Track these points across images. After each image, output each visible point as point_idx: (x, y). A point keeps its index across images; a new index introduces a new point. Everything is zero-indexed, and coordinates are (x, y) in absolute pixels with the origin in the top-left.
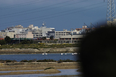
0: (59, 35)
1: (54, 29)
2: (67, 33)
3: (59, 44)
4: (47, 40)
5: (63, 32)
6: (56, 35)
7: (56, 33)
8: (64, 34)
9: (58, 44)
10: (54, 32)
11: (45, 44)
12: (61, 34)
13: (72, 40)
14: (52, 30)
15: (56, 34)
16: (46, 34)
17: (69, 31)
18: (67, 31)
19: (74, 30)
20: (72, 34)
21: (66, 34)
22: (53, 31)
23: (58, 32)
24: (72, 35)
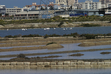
0: (10, 12)
1: (4, 6)
2: (17, 10)
3: (18, 20)
4: (3, 16)
5: (14, 9)
6: (7, 12)
7: (7, 10)
8: (15, 11)
9: (16, 20)
10: (5, 9)
11: (4, 20)
12: (12, 11)
13: (27, 16)
14: (3, 7)
15: (7, 11)
17: (19, 8)
18: (17, 8)
19: (24, 7)
20: (28, 10)
21: (16, 11)
22: (4, 8)
23: (9, 9)
24: (27, 11)
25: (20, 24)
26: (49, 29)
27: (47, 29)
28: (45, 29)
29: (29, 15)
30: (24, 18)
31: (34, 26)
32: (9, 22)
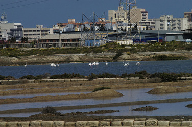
0: (29, 34)
1: (20, 24)
2: (42, 31)
3: (44, 49)
4: (17, 42)
5: (37, 29)
6: (25, 35)
7: (25, 31)
8: (38, 33)
9: (41, 48)
10: (21, 30)
11: (19, 49)
12: (33, 33)
13: (60, 42)
14: (18, 26)
15: (24, 33)
16: (8, 33)
17: (46, 29)
18: (42, 28)
19: (55, 26)
20: (61, 32)
21: (40, 32)
22: (20, 28)
23: (28, 30)
24: (60, 34)
25: (48, 55)
26: (97, 63)
27: (94, 63)
28: (90, 64)
29: (63, 40)
30: (54, 45)
31: (71, 60)
32: (28, 51)
